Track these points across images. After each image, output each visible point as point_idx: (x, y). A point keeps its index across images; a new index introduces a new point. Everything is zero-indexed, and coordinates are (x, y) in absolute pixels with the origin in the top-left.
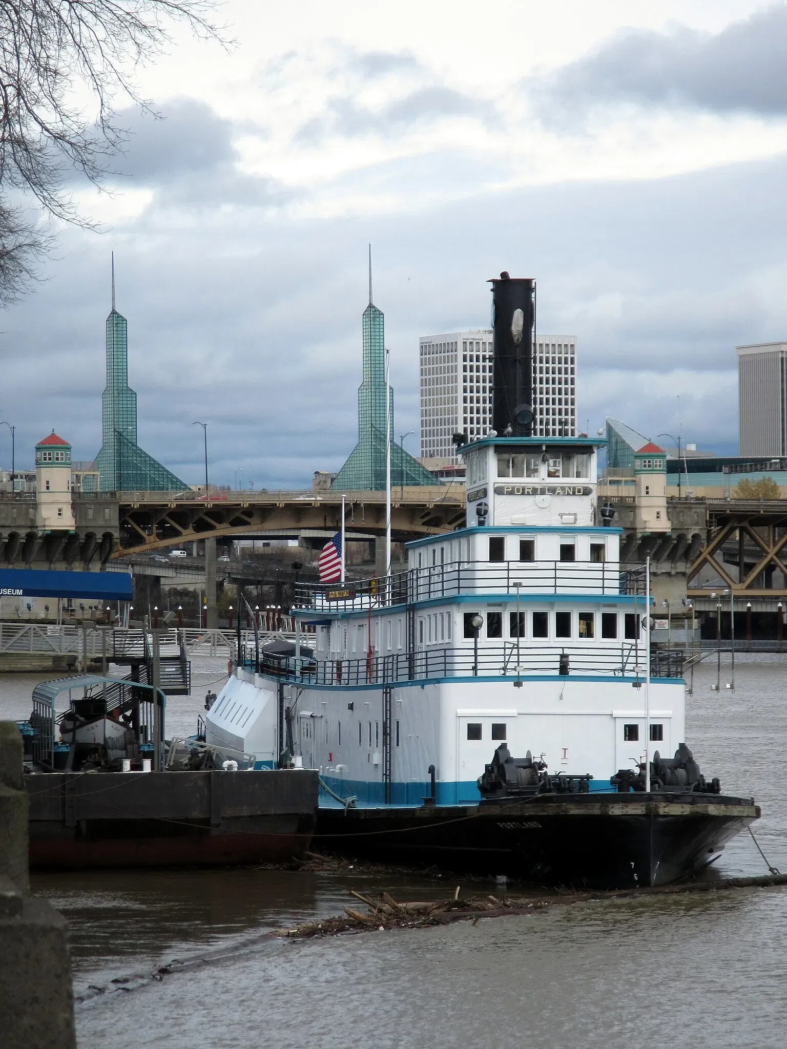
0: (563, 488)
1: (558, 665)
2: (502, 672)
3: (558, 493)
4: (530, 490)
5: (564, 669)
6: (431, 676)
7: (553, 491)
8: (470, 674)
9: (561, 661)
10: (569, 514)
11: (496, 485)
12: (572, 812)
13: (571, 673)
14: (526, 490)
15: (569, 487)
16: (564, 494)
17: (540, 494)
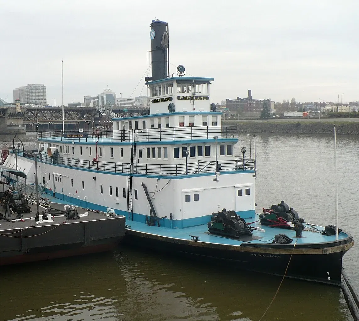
2: (197, 173)
3: (198, 99)
5: (218, 170)
6: (163, 175)
7: (196, 98)
8: (185, 175)
9: (217, 167)
11: (177, 96)
13: (221, 171)
14: (188, 98)
15: (202, 97)
16: (200, 100)
17: (193, 99)
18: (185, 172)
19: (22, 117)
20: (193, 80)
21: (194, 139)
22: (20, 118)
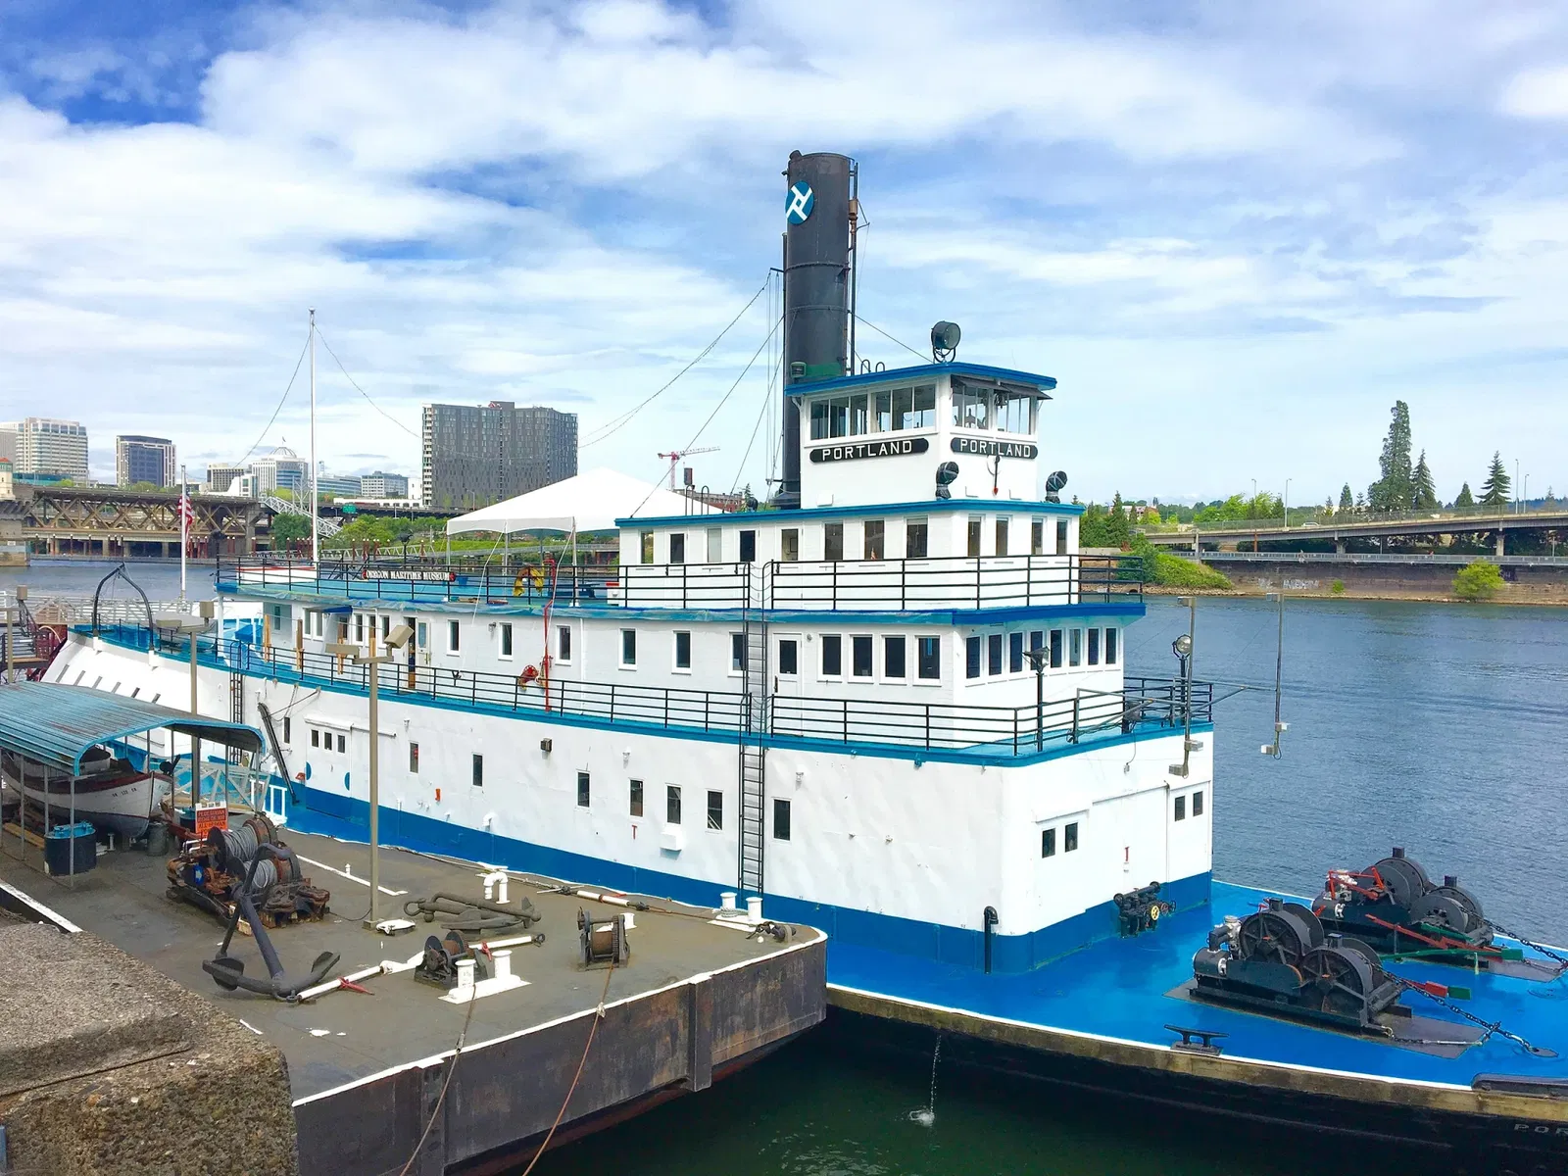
0: (1013, 447)
3: (1009, 455)
4: (984, 447)
5: (1126, 725)
7: (1004, 450)
11: (953, 437)
14: (981, 447)
15: (1018, 446)
17: (993, 454)
19: (19, 517)
20: (996, 379)
22: (12, 516)
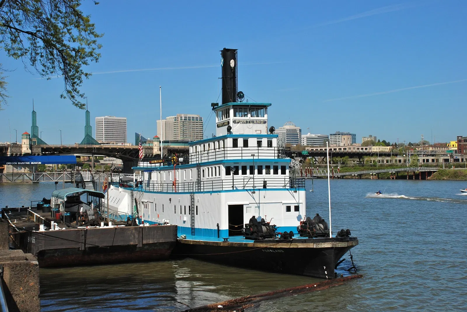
0: (256, 121)
1: (262, 185)
2: (243, 188)
3: (255, 123)
4: (245, 122)
5: (265, 187)
6: (214, 190)
7: (253, 122)
8: (231, 189)
9: (264, 183)
10: (259, 130)
11: (234, 120)
12: (300, 247)
13: (267, 188)
14: (244, 122)
15: (258, 121)
16: (257, 123)
17: (249, 123)
18: (231, 186)
20: (249, 105)
21: (244, 158)
